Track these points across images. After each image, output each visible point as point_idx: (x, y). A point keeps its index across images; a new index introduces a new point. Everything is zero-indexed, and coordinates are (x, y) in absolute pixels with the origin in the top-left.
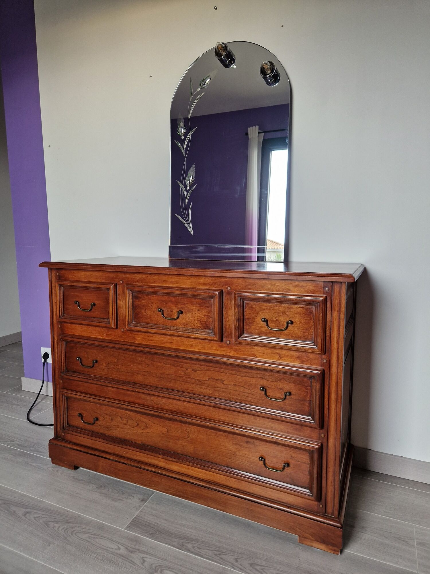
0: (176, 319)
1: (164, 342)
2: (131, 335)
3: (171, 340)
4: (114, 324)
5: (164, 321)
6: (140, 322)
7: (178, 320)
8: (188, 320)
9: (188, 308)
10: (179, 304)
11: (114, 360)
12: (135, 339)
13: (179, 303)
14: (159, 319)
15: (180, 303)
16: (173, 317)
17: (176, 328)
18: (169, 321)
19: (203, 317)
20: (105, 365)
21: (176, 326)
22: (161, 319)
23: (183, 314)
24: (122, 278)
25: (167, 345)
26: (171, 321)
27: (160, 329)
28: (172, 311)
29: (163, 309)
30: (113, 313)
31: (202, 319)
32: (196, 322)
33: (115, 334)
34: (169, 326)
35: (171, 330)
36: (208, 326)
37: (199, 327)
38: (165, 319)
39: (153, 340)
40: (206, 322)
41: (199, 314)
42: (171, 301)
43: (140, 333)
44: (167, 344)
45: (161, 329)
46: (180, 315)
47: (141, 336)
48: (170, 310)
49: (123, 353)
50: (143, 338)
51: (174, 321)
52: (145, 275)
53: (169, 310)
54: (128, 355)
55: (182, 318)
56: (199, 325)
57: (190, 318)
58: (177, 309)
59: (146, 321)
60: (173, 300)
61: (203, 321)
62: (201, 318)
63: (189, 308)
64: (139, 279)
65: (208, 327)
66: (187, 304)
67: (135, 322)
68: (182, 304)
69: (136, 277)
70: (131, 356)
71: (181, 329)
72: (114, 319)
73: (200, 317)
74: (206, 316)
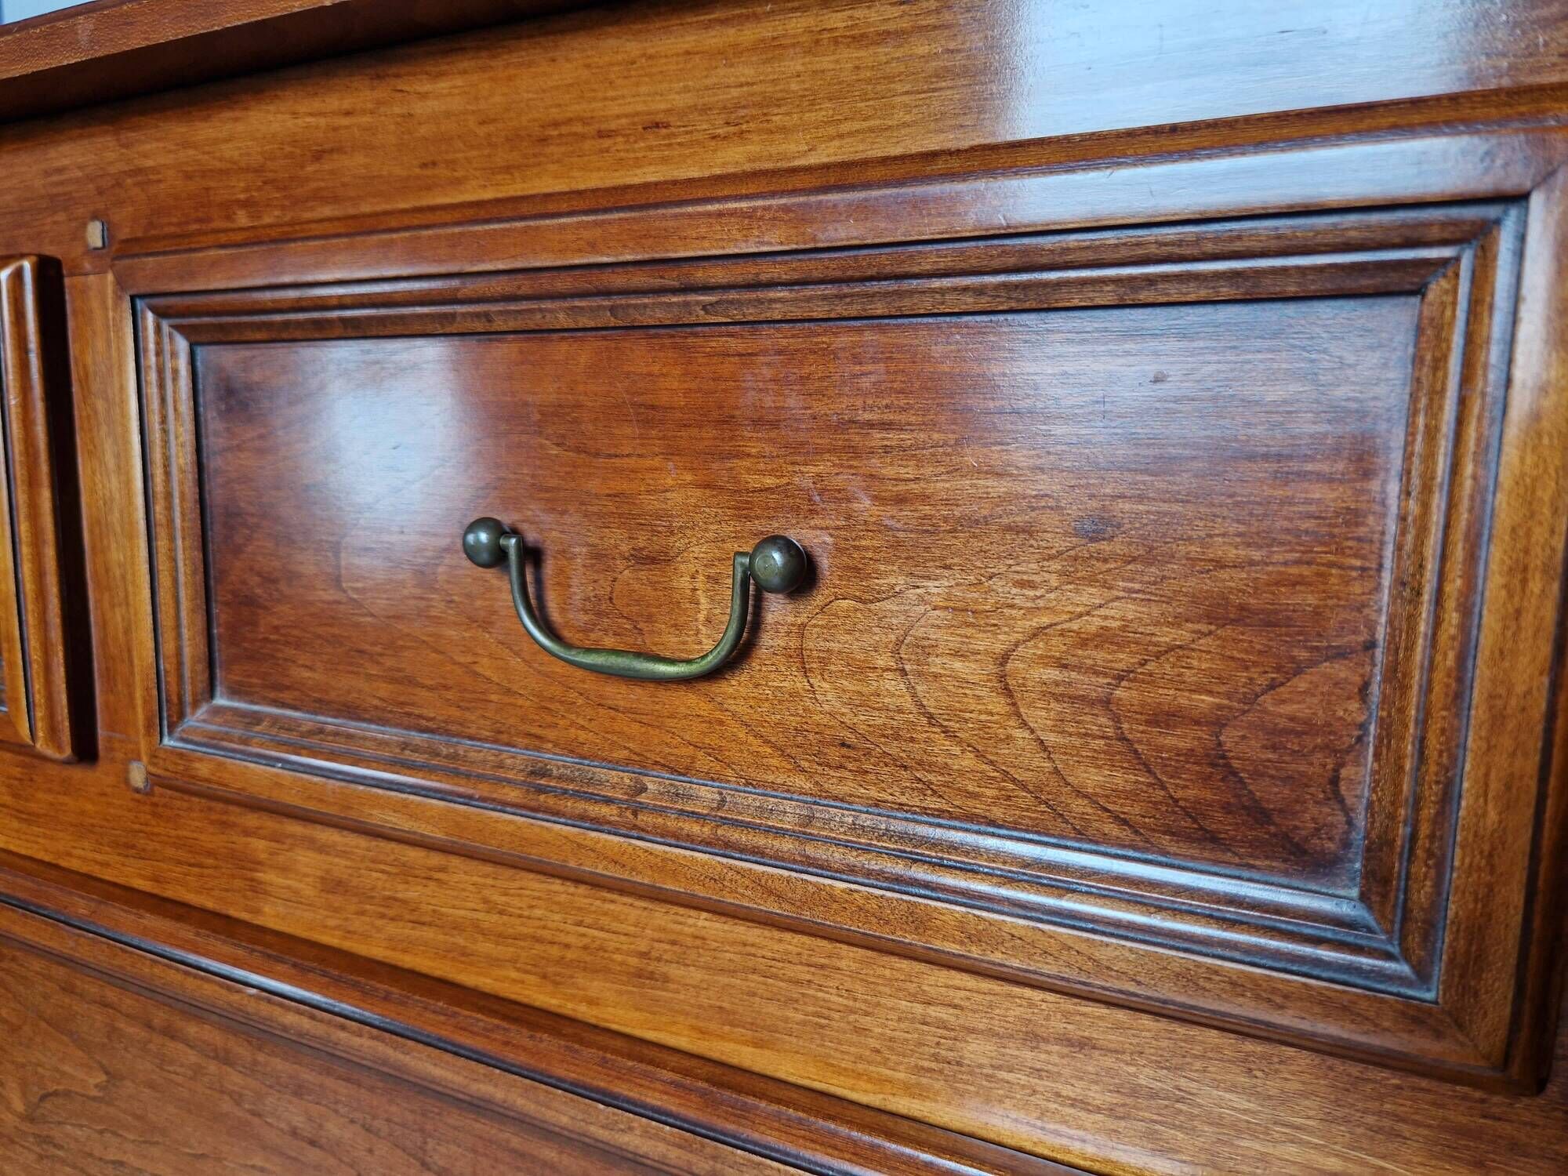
0: (715, 674)
1: (561, 961)
2: (212, 839)
3: (643, 946)
4: (39, 713)
5: (556, 690)
6: (286, 696)
7: (734, 686)
8: (891, 684)
9: (900, 500)
10: (755, 443)
11: (80, 1074)
12: (257, 888)
13: (758, 423)
14: (485, 667)
15: (775, 425)
16: (670, 642)
17: (707, 794)
18: (618, 693)
19: (1166, 636)
20: (19, 1106)
21: (704, 762)
22: (515, 662)
23: (819, 599)
24: (100, 192)
25: (592, 1002)
26: (638, 695)
27: (503, 806)
28: (654, 560)
29: (532, 536)
30: (29, 586)
31: (1151, 680)
32: (1039, 716)
33: (83, 813)
34: (614, 764)
35: (644, 819)
36: (1269, 792)
37: (1079, 806)
38: (559, 668)
39: (436, 921)
40: (1217, 722)
41: (1090, 595)
42: (649, 415)
43: (295, 828)
44: (596, 986)
45: (513, 795)
46: (777, 610)
47: (306, 860)
48: (625, 548)
49: (149, 1026)
50: (333, 885)
51: (689, 701)
52: (316, 104)
53: (618, 540)
54: (193, 1057)
55: (800, 659)
56: (1092, 778)
57: (936, 664)
58: (727, 529)
59: (345, 685)
60: (664, 399)
61: (1164, 718)
62: (1124, 659)
63: (925, 498)
64: (259, 170)
65: (1259, 814)
66: (877, 437)
67: (235, 692)
68: (798, 450)
69: (229, 151)
70: (213, 1067)
71: (789, 814)
72: (35, 655)
73: (1103, 638)
74: (1242, 616)
